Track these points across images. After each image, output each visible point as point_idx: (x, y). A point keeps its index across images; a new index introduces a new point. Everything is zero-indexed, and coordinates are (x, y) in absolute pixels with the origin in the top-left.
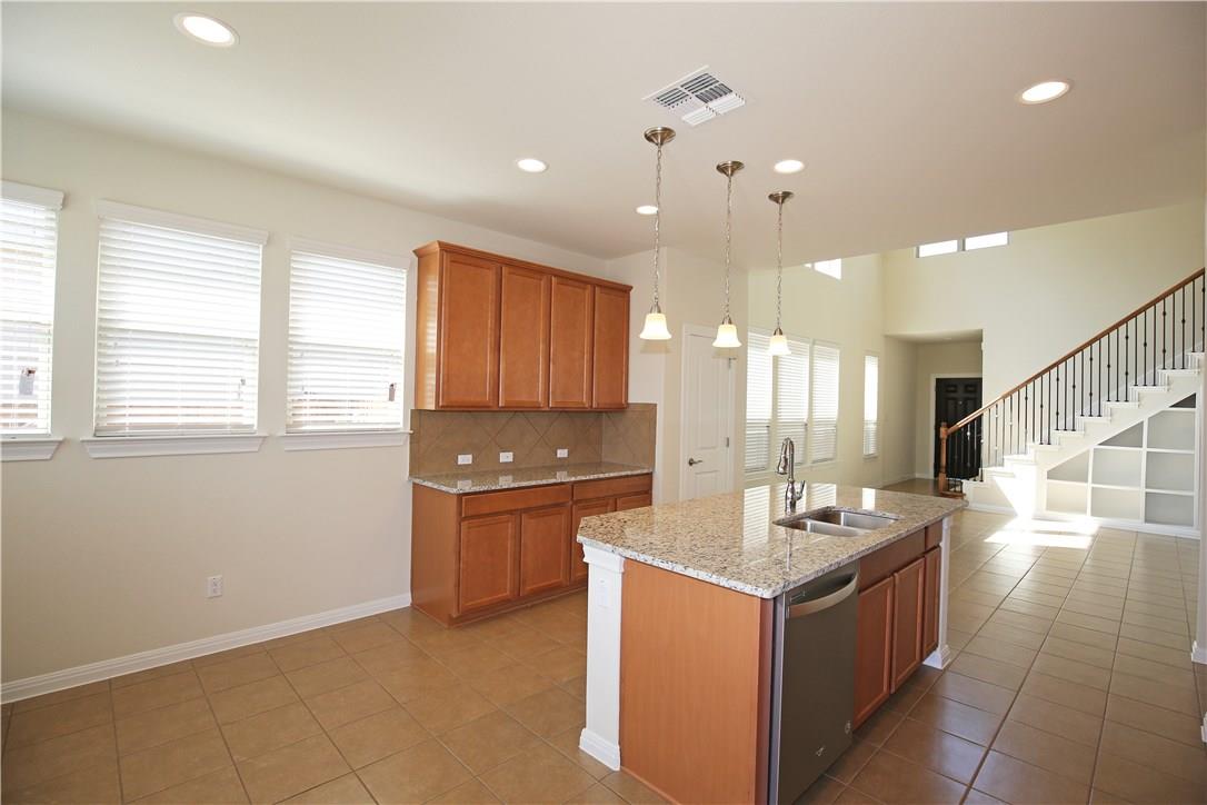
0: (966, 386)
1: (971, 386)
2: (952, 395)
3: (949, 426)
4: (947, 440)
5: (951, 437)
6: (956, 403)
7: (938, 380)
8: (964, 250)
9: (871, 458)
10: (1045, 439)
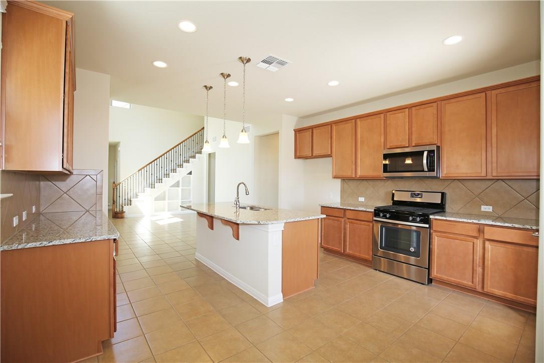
10: (153, 187)
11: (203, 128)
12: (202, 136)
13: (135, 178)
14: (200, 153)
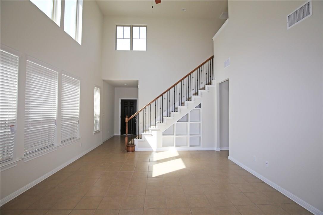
0: (131, 102)
1: (132, 102)
2: (126, 105)
3: (128, 118)
4: (128, 123)
5: (130, 121)
6: (127, 108)
7: (122, 100)
8: (132, 50)
9: (97, 132)
10: (161, 121)
11: (213, 57)
12: (212, 65)
13: (145, 112)
14: (210, 83)
